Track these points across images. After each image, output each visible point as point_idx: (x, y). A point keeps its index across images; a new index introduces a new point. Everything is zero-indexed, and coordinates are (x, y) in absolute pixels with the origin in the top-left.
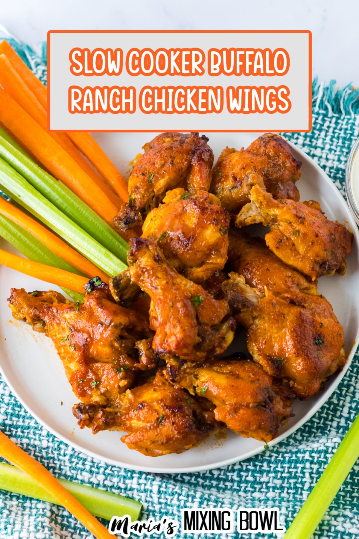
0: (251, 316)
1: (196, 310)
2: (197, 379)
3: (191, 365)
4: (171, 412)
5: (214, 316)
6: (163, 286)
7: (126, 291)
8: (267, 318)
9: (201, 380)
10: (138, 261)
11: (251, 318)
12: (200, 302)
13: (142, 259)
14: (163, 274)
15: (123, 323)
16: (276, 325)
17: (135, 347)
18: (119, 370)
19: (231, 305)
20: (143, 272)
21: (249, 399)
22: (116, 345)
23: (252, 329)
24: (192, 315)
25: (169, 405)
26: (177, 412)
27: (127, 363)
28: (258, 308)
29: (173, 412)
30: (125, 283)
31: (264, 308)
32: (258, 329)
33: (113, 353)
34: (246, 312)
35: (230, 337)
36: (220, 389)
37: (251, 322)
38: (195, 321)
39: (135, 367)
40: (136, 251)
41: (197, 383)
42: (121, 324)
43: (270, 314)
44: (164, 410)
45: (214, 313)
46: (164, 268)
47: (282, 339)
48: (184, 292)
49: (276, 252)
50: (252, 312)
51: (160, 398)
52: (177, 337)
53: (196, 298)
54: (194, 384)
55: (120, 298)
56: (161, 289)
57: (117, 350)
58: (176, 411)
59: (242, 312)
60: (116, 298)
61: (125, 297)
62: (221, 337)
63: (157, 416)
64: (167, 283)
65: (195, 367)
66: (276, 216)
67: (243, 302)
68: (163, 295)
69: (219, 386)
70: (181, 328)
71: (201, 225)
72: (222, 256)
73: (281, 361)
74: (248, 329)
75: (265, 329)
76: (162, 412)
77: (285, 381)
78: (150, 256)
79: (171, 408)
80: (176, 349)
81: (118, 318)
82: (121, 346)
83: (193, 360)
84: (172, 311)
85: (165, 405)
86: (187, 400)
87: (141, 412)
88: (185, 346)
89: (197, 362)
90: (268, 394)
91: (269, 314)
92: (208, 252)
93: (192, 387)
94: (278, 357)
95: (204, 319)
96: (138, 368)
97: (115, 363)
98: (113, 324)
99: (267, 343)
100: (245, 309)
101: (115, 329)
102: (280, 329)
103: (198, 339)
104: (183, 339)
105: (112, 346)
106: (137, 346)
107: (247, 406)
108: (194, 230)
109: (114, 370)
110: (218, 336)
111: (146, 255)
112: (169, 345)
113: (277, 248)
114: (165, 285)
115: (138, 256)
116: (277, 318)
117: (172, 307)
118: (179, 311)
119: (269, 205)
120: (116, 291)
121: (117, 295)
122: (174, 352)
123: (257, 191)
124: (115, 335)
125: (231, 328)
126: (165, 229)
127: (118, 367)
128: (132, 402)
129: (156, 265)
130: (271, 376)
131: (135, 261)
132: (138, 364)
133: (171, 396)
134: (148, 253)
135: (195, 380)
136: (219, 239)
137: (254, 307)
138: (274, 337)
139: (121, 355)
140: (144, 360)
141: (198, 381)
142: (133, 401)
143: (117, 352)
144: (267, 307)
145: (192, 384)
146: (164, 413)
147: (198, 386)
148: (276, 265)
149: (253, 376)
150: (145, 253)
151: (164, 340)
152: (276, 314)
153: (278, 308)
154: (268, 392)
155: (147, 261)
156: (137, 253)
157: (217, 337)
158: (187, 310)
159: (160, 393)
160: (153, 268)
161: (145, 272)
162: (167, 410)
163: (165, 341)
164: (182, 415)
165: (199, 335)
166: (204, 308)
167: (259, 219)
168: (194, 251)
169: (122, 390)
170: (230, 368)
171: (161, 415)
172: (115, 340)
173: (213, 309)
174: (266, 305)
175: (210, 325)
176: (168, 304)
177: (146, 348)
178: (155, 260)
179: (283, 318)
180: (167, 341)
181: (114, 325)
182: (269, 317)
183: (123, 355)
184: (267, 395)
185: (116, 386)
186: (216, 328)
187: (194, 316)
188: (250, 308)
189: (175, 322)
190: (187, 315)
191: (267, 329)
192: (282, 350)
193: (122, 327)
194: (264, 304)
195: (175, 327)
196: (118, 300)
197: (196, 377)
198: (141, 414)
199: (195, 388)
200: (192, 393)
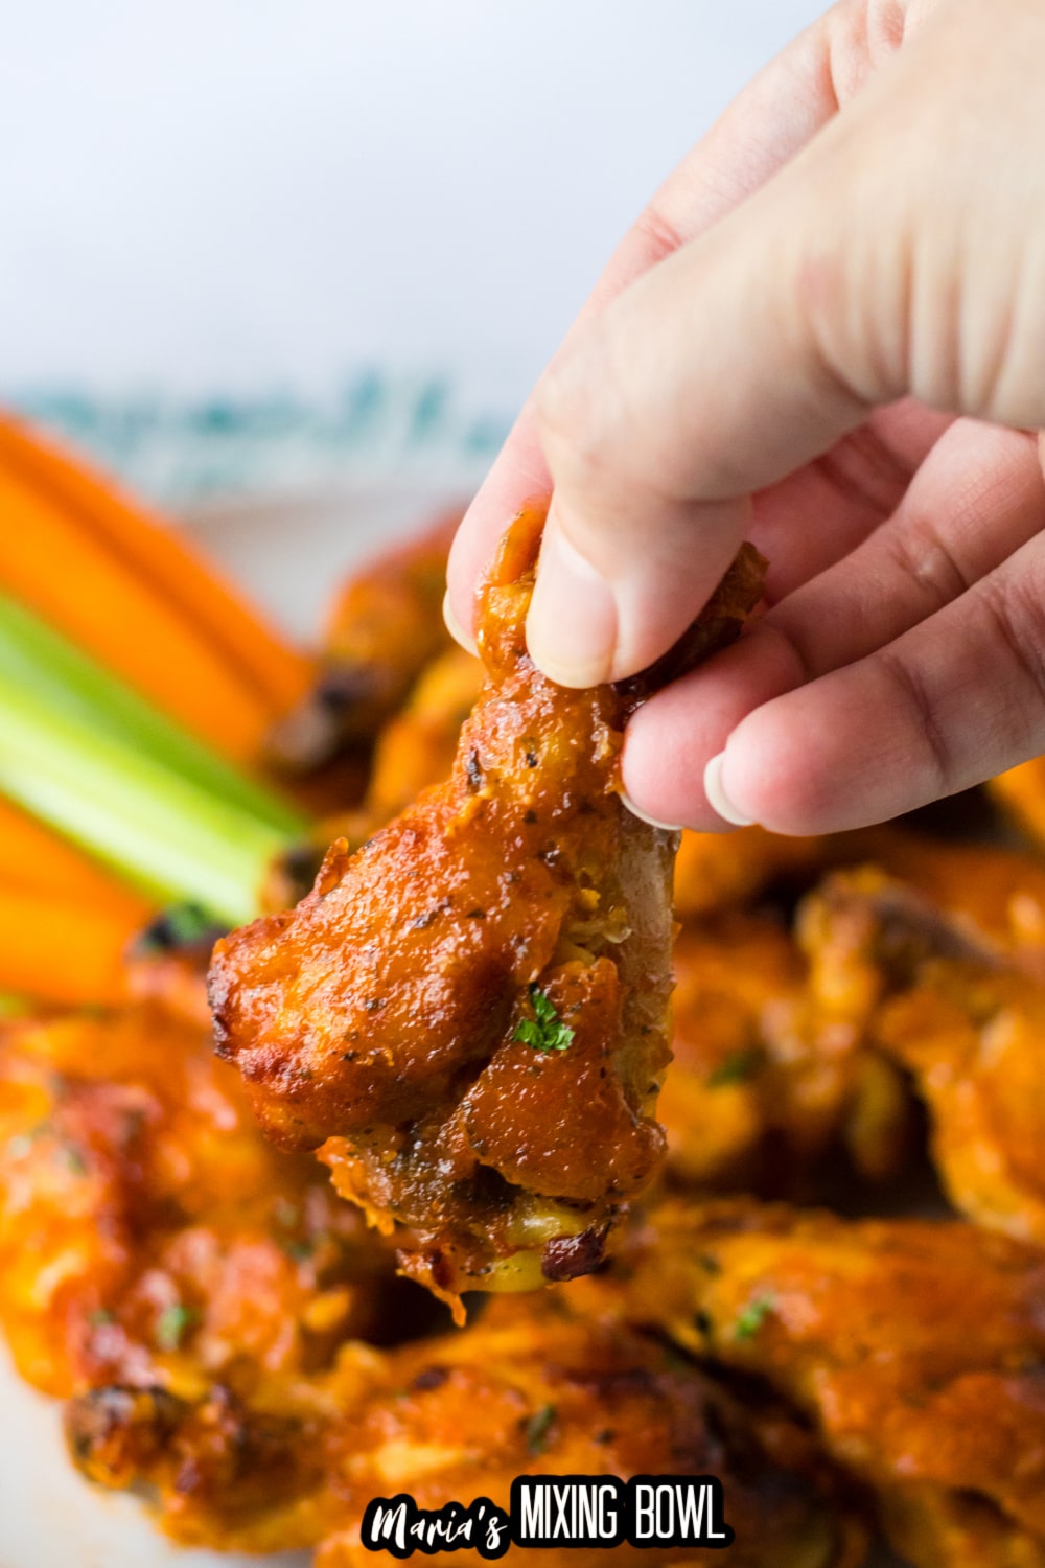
4: (591, 1391)
9: (737, 1277)
25: (579, 1365)
44: (554, 1385)
63: (521, 1410)
87: (431, 1399)
93: (689, 1315)
135: (704, 1277)
141: (721, 1281)
145: (686, 1302)
146: (553, 1397)
162: (570, 1388)
169: (318, 1353)
171: (542, 1409)
185: (288, 1326)
197: (712, 1268)
198: (434, 1406)
199: (703, 1324)
200: (688, 1336)
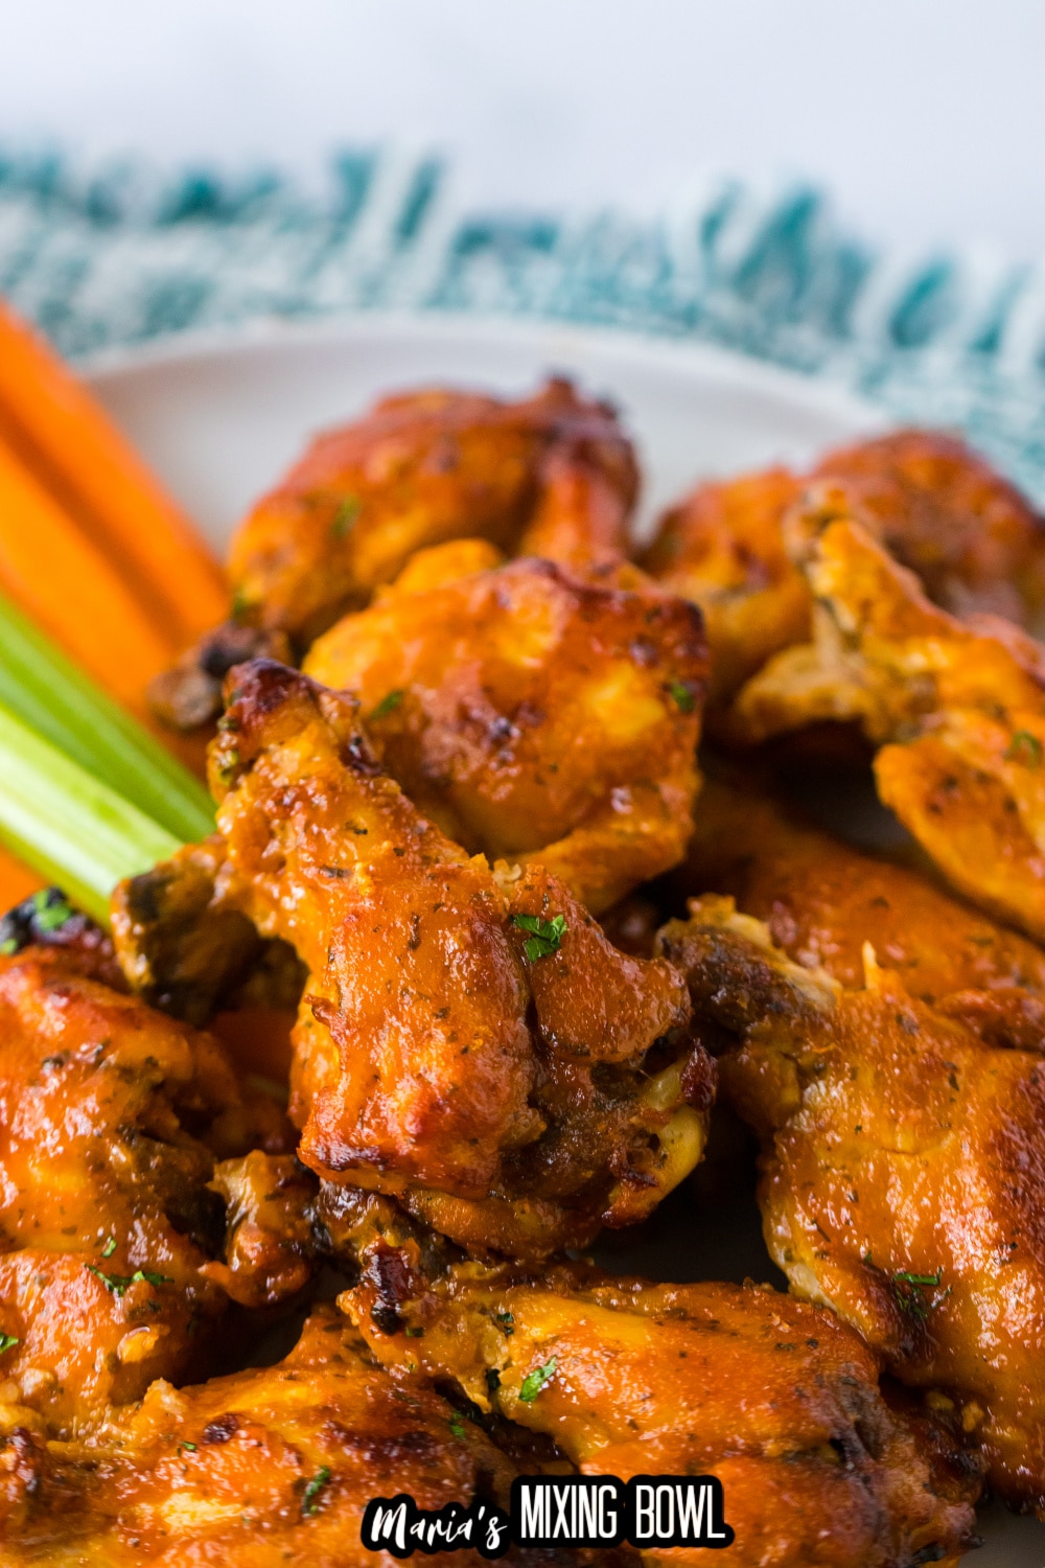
0: (791, 1065)
1: (529, 979)
2: (508, 1331)
3: (481, 1273)
4: (367, 1456)
5: (616, 1021)
6: (376, 863)
7: (186, 940)
8: (867, 1078)
9: (527, 1338)
10: (262, 761)
11: (791, 1074)
12: (552, 944)
13: (286, 751)
14: (383, 818)
15: (163, 1063)
16: (915, 1114)
17: (212, 1186)
18: (121, 1280)
19: (699, 987)
20: (285, 811)
21: (761, 1420)
22: (118, 1154)
23: (790, 1132)
24: (509, 990)
25: (360, 1427)
26: (400, 1458)
27: (164, 1254)
28: (828, 1027)
29: (379, 1457)
30: (189, 894)
31: (859, 1029)
32: (822, 1130)
33: (98, 1202)
34: (766, 1039)
35: (684, 1147)
36: (620, 1365)
37: (790, 1096)
38: (520, 1024)
39: (200, 1283)
40: (257, 711)
41: (503, 1353)
42: (151, 1063)
43: (883, 1060)
44: (333, 1446)
45: (614, 1005)
46: (385, 795)
47: (936, 1181)
48: (479, 887)
49: (924, 830)
50: (798, 1041)
51: (316, 1401)
52: (425, 1084)
53: (535, 926)
54: (489, 1359)
55: (158, 967)
56: (366, 872)
57: (121, 1188)
58: (395, 1453)
59: (753, 1038)
60: (136, 968)
61: (183, 971)
62: (641, 1133)
63: (298, 1472)
64: (399, 852)
65: (502, 1282)
66: (930, 676)
67: (756, 986)
68: (375, 896)
69: (616, 1352)
70: (452, 1038)
71: (574, 661)
72: (664, 811)
73: (927, 1288)
74: (773, 1130)
75: (859, 1128)
76: (322, 1456)
77: (941, 1403)
78: (321, 741)
79: (370, 1439)
80: (419, 1139)
81: (143, 1036)
82: (142, 1164)
83: (495, 1242)
84: (412, 961)
85: (340, 1428)
86: (452, 1422)
87: (216, 1454)
88: (468, 1128)
89: (511, 1259)
90: (860, 1410)
91: (879, 1058)
92: (597, 789)
93: (480, 1372)
94: (911, 1268)
95: (567, 1026)
96: (219, 1291)
97: (108, 1252)
98: (112, 1058)
99: (862, 1198)
100: (767, 1023)
101: (122, 1084)
102: (934, 1130)
103: (530, 1122)
104: (456, 1089)
105: (99, 1165)
106: (222, 1182)
107: (754, 1452)
108: (537, 678)
109: (96, 1281)
110: (627, 1118)
111: (304, 734)
112: (382, 1129)
113: (933, 809)
114: (388, 858)
115: (267, 733)
116: (916, 1081)
117: (414, 945)
118: (446, 970)
119: (904, 628)
120: (138, 929)
121: (145, 945)
122: (409, 1156)
123: (853, 551)
124: (120, 1110)
125: (693, 1101)
126: (402, 678)
127: (119, 1268)
128: (173, 1423)
129: (348, 778)
130: (874, 1351)
131: (246, 766)
132: (219, 1267)
133: (372, 1399)
134: (313, 728)
135: (500, 1337)
136: (657, 729)
137: (813, 1021)
138: (901, 1171)
139: (138, 1215)
140: (248, 1246)
141: (514, 1341)
142: (180, 1419)
143: (122, 1201)
144: (871, 1028)
145: (479, 1358)
146: (331, 1459)
147: (506, 1366)
148: (921, 893)
149: (785, 1328)
150: (302, 726)
151: (363, 1107)
152: (916, 1064)
153: (924, 1042)
154: (859, 1404)
155: (309, 759)
156: (261, 719)
157: (623, 1123)
158: (486, 964)
159: (319, 1385)
160: (331, 789)
161: (291, 806)
162: (347, 1451)
163: (368, 1114)
164: (421, 1472)
165: (532, 1102)
166: (567, 972)
167: (848, 699)
168: (531, 767)
169: (128, 1386)
170: (673, 1296)
171: (318, 1472)
172: (119, 1132)
173: (615, 989)
174: (868, 1017)
175: (594, 1057)
176: (392, 930)
177: (265, 1190)
178: (347, 758)
179: (947, 1084)
180: (376, 1111)
181: (118, 1067)
182: (878, 1075)
183: (151, 1216)
184: (853, 1416)
185: (101, 1357)
186: (618, 1081)
187: (518, 1000)
188: (789, 1018)
189: (425, 1013)
190: (483, 986)
191: (867, 1128)
192: (933, 1239)
193: (158, 1077)
194: (860, 1011)
195: (420, 1037)
196: (146, 980)
197: (506, 1326)
198: (218, 1461)
199: (492, 1381)
200: (476, 1395)
